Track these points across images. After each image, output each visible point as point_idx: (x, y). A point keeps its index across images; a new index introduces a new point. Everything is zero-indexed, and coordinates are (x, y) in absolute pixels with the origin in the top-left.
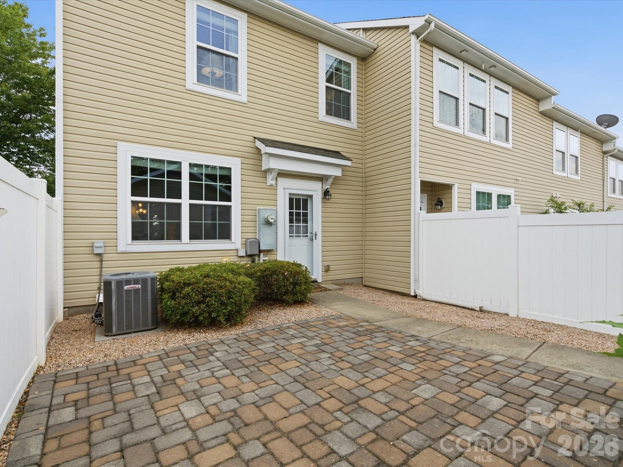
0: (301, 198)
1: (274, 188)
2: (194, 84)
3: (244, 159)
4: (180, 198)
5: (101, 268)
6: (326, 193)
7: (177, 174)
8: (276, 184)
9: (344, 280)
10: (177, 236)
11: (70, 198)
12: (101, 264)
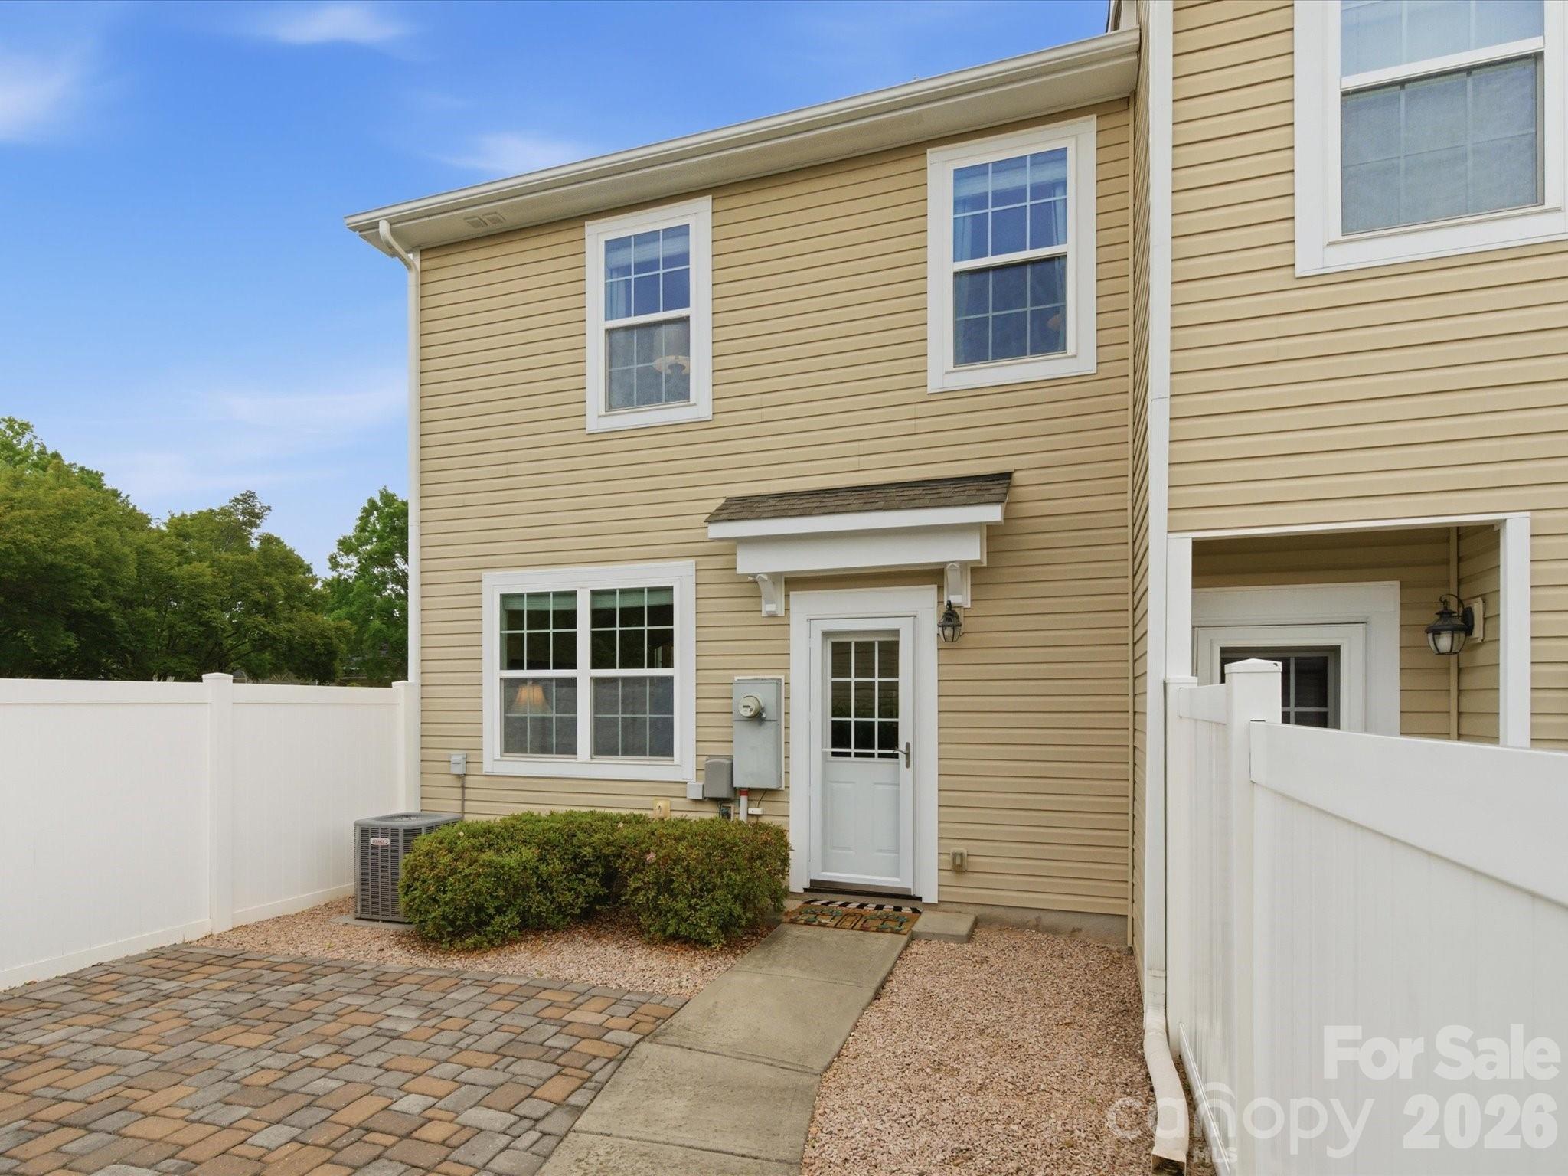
0: (876, 639)
1: (780, 622)
2: (599, 417)
3: (700, 559)
4: (573, 666)
5: (464, 800)
6: (950, 618)
7: (568, 618)
8: (787, 610)
9: (1036, 914)
10: (569, 748)
11: (431, 678)
12: (463, 794)
